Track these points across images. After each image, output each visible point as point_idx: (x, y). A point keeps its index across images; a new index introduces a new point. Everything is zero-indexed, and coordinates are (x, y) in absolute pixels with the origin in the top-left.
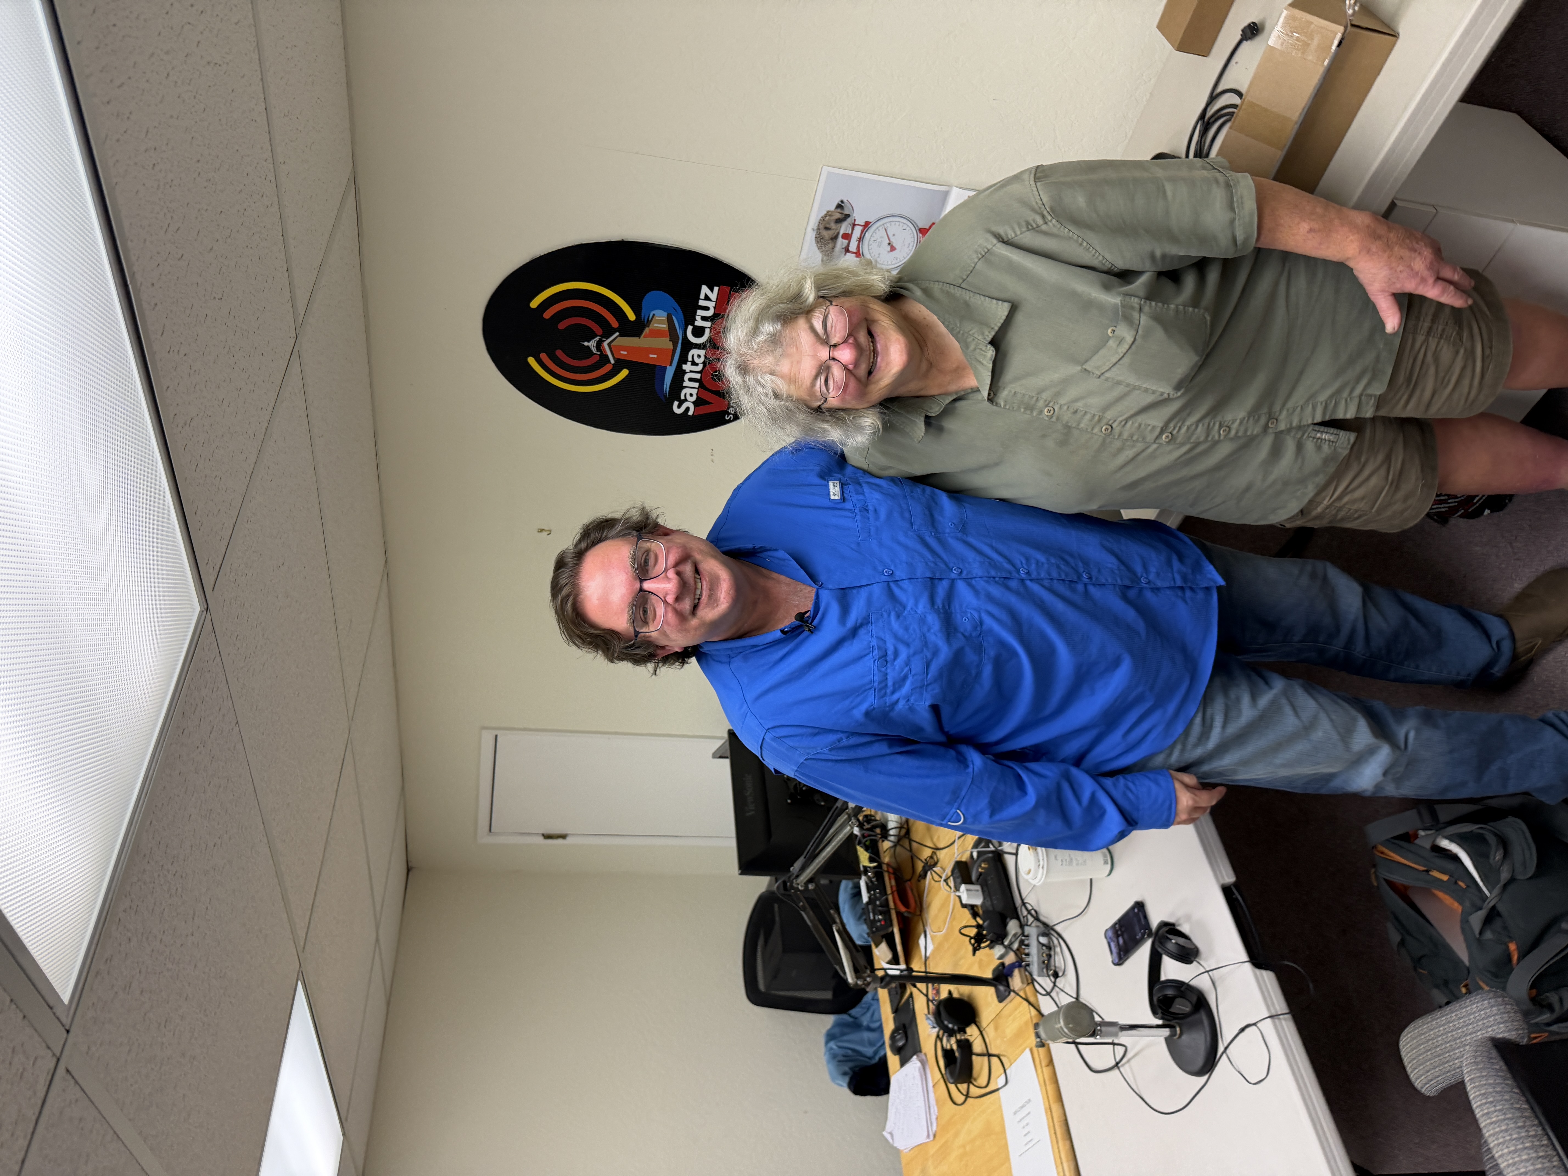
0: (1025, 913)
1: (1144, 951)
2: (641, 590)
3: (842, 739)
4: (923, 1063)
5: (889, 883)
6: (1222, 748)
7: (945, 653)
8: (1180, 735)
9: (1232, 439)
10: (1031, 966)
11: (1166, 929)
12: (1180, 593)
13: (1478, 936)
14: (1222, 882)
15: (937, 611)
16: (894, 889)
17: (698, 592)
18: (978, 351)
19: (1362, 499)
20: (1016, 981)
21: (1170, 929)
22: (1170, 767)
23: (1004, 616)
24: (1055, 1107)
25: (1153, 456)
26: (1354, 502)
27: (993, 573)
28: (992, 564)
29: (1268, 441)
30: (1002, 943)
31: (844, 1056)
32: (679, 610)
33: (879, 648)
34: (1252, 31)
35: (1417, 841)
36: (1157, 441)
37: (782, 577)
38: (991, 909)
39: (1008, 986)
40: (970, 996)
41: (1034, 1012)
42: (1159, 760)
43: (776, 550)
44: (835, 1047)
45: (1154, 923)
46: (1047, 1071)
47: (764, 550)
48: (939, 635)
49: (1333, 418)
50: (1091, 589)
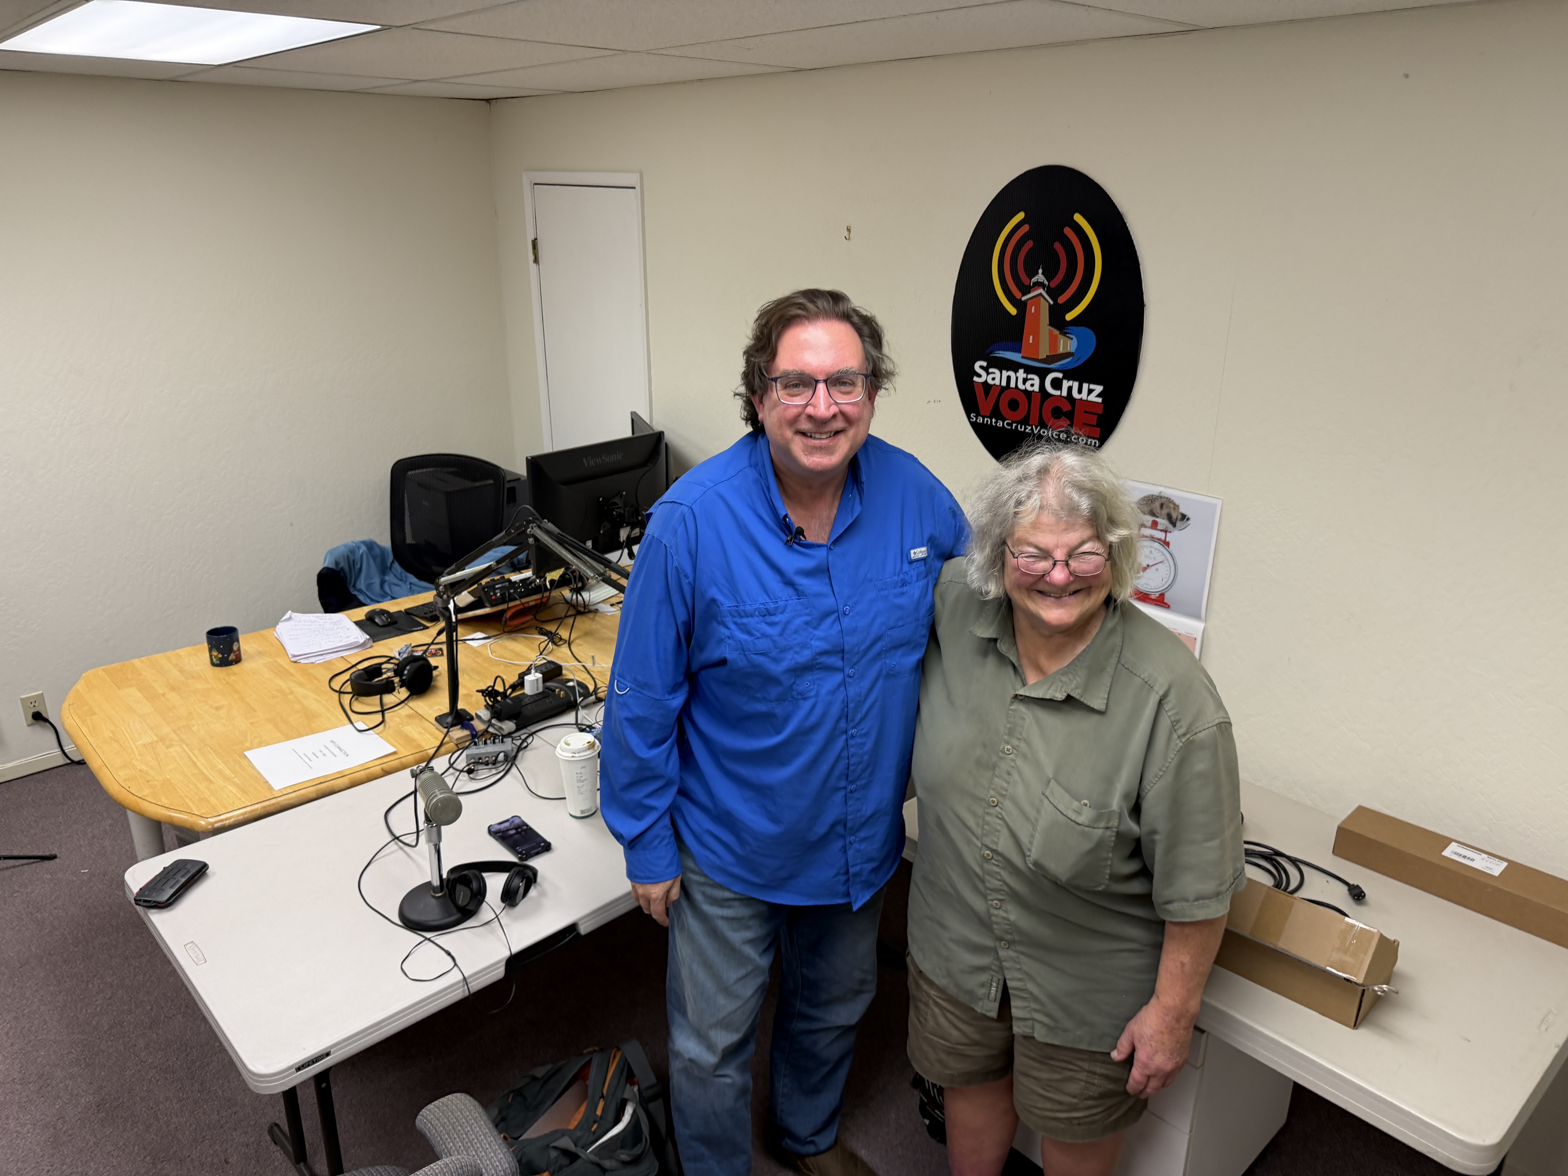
0: (523, 737)
1: (505, 855)
2: (817, 382)
3: (688, 578)
4: (363, 645)
5: (531, 600)
6: (703, 918)
7: (776, 669)
8: (714, 880)
9: (988, 911)
10: (475, 747)
11: (530, 874)
12: (842, 871)
13: (552, 1145)
14: (580, 923)
15: (814, 659)
16: (526, 605)
17: (818, 436)
18: (1060, 684)
19: (937, 1023)
20: (458, 733)
21: (530, 878)
22: (684, 873)
23: (813, 719)
24: (345, 781)
25: (969, 843)
26: (934, 1016)
27: (851, 706)
28: (860, 704)
29: (989, 942)
30: (492, 718)
31: (354, 561)
32: (800, 418)
33: (776, 608)
34: (1357, 894)
35: (628, 1085)
36: (984, 847)
37: (835, 511)
38: (523, 704)
39: (453, 725)
40: (435, 687)
41: (432, 752)
42: (690, 864)
43: (861, 503)
44: (361, 551)
45: (534, 863)
46: (377, 770)
47: (861, 492)
48: (793, 662)
49: (1012, 997)
50: (842, 793)
